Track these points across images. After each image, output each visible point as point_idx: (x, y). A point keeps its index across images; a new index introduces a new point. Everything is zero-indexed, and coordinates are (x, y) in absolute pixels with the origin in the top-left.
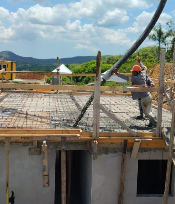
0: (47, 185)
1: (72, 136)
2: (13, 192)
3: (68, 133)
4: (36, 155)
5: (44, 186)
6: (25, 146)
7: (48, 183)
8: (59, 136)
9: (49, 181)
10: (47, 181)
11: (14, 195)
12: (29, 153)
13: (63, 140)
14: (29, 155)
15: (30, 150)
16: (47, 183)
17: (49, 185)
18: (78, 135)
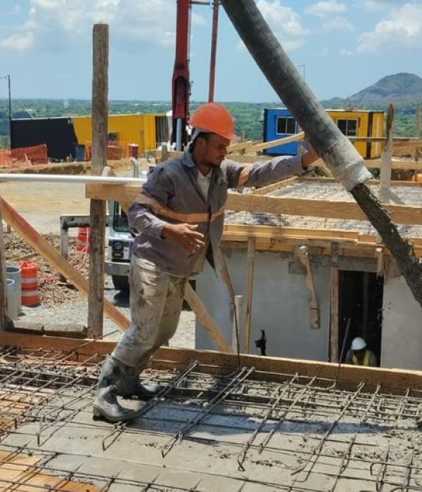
0: (316, 326)
1: (348, 242)
2: (263, 332)
3: (343, 237)
4: (299, 273)
5: (312, 327)
6: (284, 258)
7: (318, 322)
8: (326, 241)
9: (319, 319)
10: (316, 319)
11: (266, 336)
12: (289, 270)
13: (334, 247)
14: (290, 273)
15: (290, 266)
16: (316, 322)
17: (319, 327)
18: (356, 240)
